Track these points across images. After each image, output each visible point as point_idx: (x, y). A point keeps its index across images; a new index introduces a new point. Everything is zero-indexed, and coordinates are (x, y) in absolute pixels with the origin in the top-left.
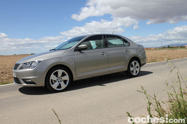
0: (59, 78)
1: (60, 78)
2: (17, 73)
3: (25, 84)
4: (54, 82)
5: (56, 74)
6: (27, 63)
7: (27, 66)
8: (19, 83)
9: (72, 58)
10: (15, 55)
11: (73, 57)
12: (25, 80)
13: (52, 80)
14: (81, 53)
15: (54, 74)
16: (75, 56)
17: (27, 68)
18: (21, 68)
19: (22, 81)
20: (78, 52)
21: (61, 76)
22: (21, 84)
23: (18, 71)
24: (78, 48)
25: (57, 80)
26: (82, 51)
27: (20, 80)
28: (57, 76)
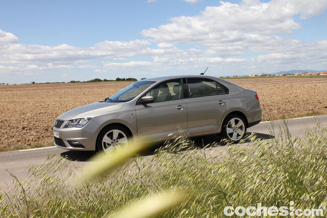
0: (114, 140)
1: (116, 141)
2: (60, 133)
3: (71, 148)
4: (107, 146)
5: (111, 135)
6: (73, 120)
7: (72, 124)
8: (62, 146)
9: (132, 114)
10: (34, 83)
11: (134, 113)
12: (70, 142)
13: (105, 143)
14: (146, 107)
15: (108, 136)
16: (137, 112)
17: (73, 126)
18: (66, 126)
19: (66, 143)
20: (141, 106)
21: (117, 139)
22: (66, 147)
23: (62, 129)
24: (141, 100)
25: (112, 143)
26: (148, 105)
27: (64, 141)
28: (112, 138)
